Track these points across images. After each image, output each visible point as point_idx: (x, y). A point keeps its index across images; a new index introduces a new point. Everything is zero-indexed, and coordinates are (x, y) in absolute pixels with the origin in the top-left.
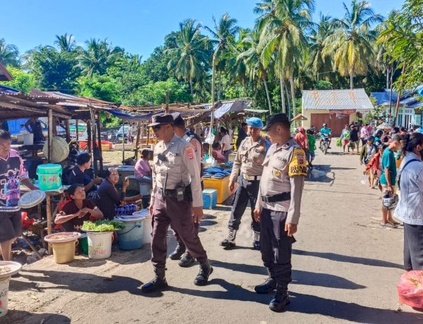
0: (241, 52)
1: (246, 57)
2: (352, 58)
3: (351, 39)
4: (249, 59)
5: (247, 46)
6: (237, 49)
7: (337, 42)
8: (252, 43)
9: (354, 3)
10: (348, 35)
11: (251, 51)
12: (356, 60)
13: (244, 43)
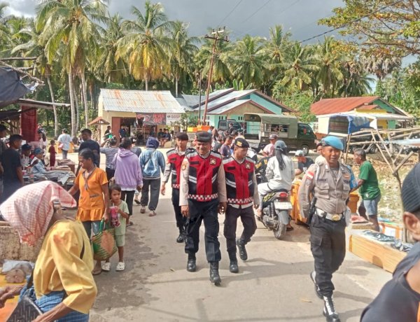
0: (17, 44)
1: (25, 50)
2: (147, 62)
3: (146, 42)
4: (28, 53)
5: (25, 38)
6: (13, 40)
7: (131, 45)
8: (33, 34)
9: (148, 5)
10: (143, 38)
11: (31, 43)
12: (151, 64)
13: (22, 34)
